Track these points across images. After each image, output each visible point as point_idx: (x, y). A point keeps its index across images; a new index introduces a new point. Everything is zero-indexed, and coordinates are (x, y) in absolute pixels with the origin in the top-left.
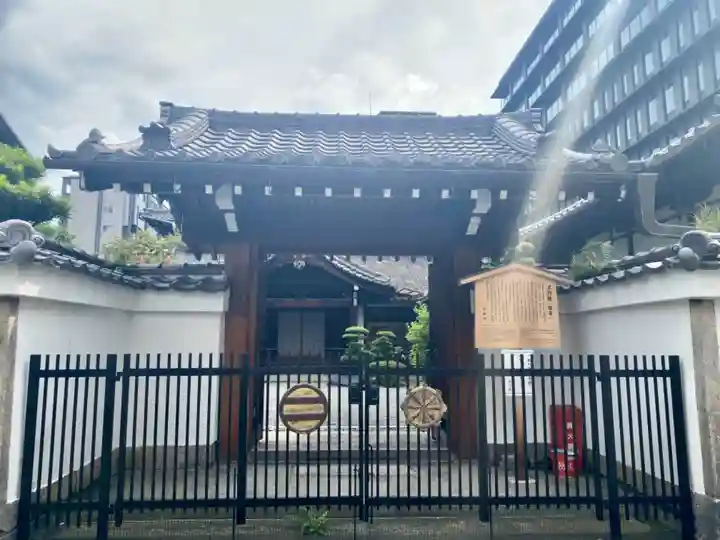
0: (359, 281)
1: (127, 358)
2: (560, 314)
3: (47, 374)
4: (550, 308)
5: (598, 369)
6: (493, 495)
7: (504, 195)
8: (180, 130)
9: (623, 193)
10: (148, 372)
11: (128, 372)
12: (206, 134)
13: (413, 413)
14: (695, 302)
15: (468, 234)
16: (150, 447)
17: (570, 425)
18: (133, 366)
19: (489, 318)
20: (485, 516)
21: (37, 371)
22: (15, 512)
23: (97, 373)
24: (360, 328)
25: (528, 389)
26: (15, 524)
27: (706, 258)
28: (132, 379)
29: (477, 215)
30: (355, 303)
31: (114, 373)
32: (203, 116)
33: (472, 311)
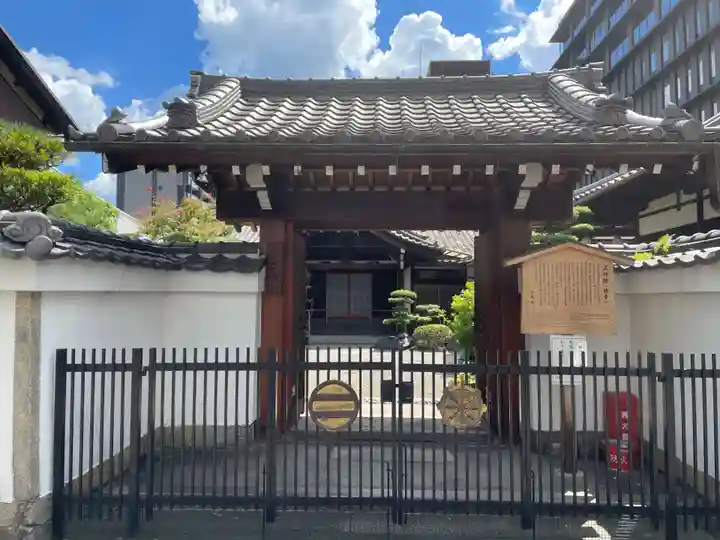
0: (406, 244)
1: (153, 352)
3: (74, 368)
4: (605, 291)
5: (659, 368)
6: (537, 500)
7: (556, 169)
8: (208, 103)
9: (695, 166)
10: (174, 367)
11: (154, 367)
12: (237, 104)
13: (449, 414)
15: (516, 207)
16: (189, 427)
17: (625, 415)
18: (159, 360)
19: (537, 303)
20: (527, 523)
21: (63, 365)
22: (49, 504)
23: (124, 367)
24: (407, 292)
26: (50, 516)
28: (159, 374)
29: (527, 188)
30: (402, 265)
31: (141, 367)
32: (234, 85)
33: (519, 291)
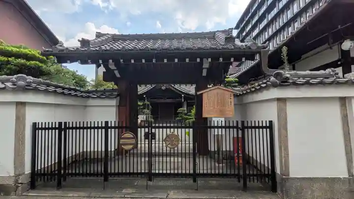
0: (183, 93)
1: (65, 123)
2: (235, 105)
3: (39, 129)
4: (231, 102)
5: (240, 126)
10: (73, 128)
11: (66, 128)
12: (110, 42)
13: (168, 143)
14: (279, 100)
15: (203, 75)
18: (67, 126)
19: (208, 107)
20: (195, 180)
21: (35, 128)
22: (29, 176)
23: (55, 128)
25: (224, 133)
26: (30, 180)
27: (282, 82)
28: (67, 131)
29: (205, 68)
30: (183, 101)
31: (62, 129)
32: (110, 36)
